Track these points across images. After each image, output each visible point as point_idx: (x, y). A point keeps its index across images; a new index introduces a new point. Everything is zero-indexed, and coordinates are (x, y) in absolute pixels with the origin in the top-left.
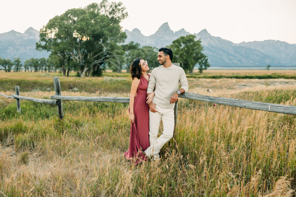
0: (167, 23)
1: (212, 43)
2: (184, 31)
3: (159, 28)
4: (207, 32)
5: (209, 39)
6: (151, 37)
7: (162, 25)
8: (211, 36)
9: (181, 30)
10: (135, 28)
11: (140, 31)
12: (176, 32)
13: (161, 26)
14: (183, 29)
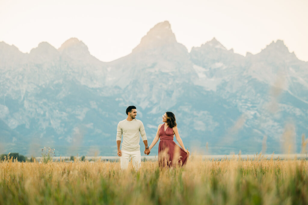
0: (167, 23)
1: (301, 80)
2: (218, 47)
3: (143, 39)
4: (286, 48)
5: (291, 69)
6: (119, 64)
7: (151, 30)
8: (300, 61)
9: (208, 43)
10: (72, 39)
11: (86, 48)
12: (193, 48)
13: (148, 33)
14: (215, 41)
